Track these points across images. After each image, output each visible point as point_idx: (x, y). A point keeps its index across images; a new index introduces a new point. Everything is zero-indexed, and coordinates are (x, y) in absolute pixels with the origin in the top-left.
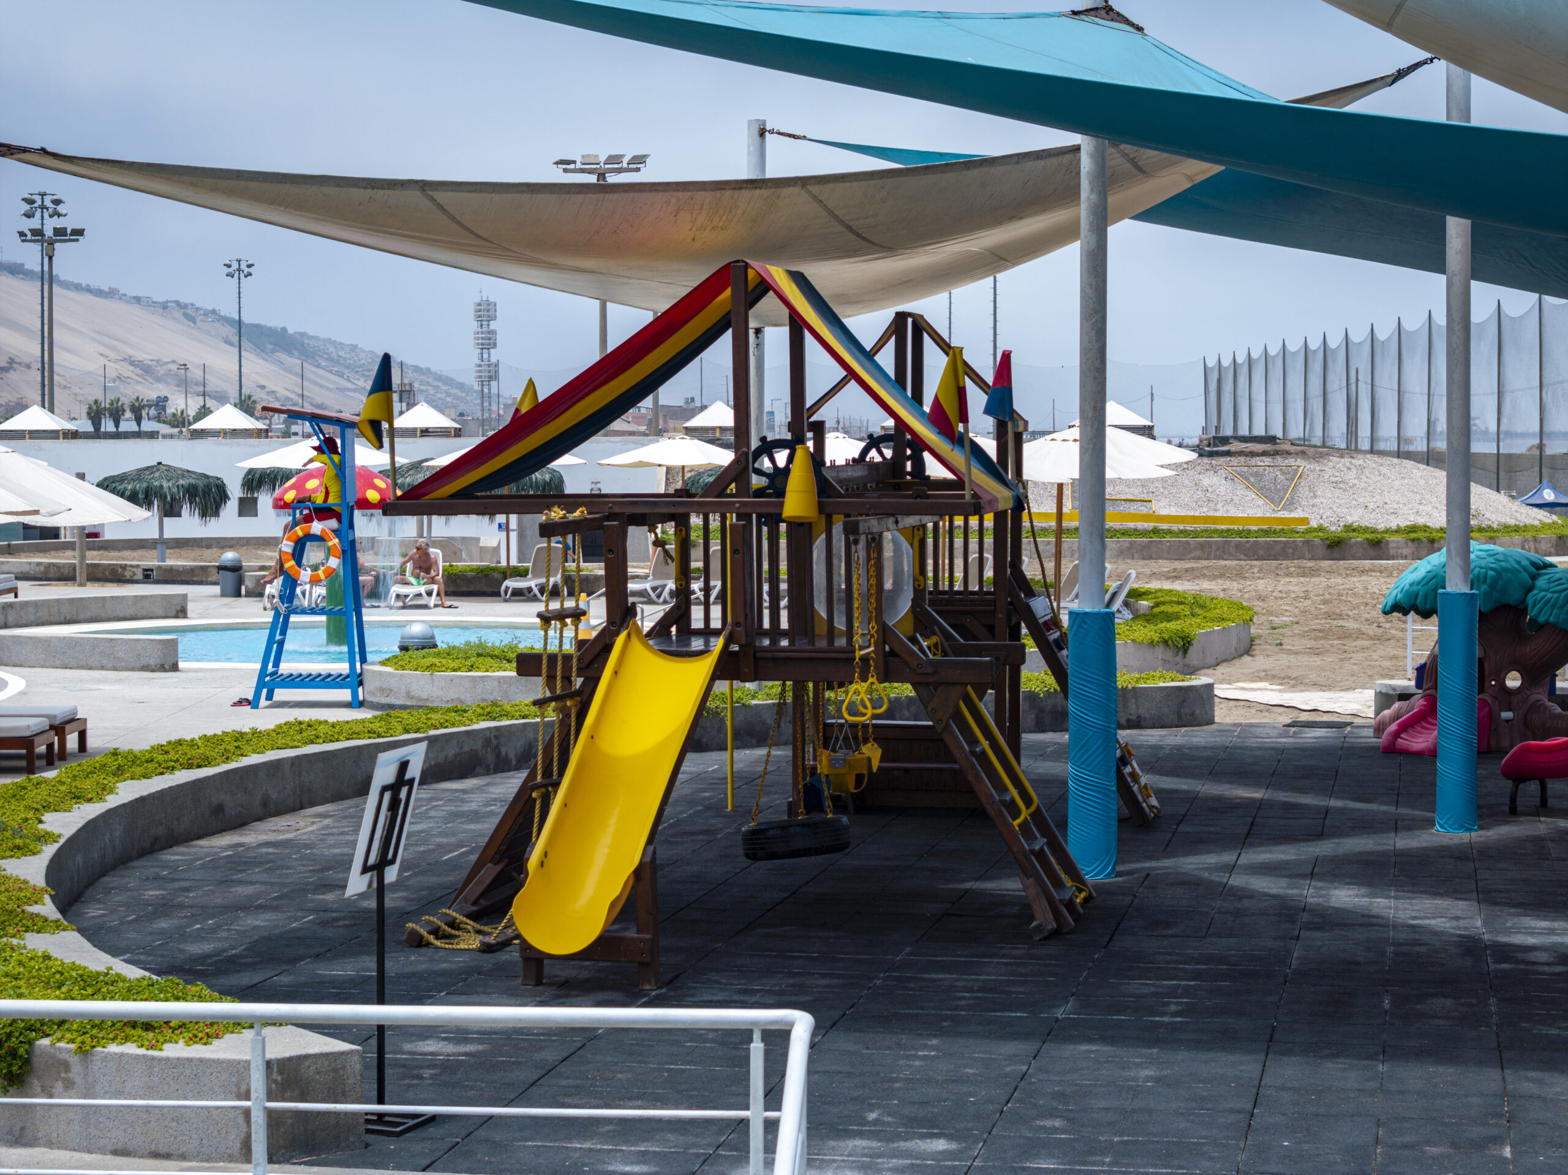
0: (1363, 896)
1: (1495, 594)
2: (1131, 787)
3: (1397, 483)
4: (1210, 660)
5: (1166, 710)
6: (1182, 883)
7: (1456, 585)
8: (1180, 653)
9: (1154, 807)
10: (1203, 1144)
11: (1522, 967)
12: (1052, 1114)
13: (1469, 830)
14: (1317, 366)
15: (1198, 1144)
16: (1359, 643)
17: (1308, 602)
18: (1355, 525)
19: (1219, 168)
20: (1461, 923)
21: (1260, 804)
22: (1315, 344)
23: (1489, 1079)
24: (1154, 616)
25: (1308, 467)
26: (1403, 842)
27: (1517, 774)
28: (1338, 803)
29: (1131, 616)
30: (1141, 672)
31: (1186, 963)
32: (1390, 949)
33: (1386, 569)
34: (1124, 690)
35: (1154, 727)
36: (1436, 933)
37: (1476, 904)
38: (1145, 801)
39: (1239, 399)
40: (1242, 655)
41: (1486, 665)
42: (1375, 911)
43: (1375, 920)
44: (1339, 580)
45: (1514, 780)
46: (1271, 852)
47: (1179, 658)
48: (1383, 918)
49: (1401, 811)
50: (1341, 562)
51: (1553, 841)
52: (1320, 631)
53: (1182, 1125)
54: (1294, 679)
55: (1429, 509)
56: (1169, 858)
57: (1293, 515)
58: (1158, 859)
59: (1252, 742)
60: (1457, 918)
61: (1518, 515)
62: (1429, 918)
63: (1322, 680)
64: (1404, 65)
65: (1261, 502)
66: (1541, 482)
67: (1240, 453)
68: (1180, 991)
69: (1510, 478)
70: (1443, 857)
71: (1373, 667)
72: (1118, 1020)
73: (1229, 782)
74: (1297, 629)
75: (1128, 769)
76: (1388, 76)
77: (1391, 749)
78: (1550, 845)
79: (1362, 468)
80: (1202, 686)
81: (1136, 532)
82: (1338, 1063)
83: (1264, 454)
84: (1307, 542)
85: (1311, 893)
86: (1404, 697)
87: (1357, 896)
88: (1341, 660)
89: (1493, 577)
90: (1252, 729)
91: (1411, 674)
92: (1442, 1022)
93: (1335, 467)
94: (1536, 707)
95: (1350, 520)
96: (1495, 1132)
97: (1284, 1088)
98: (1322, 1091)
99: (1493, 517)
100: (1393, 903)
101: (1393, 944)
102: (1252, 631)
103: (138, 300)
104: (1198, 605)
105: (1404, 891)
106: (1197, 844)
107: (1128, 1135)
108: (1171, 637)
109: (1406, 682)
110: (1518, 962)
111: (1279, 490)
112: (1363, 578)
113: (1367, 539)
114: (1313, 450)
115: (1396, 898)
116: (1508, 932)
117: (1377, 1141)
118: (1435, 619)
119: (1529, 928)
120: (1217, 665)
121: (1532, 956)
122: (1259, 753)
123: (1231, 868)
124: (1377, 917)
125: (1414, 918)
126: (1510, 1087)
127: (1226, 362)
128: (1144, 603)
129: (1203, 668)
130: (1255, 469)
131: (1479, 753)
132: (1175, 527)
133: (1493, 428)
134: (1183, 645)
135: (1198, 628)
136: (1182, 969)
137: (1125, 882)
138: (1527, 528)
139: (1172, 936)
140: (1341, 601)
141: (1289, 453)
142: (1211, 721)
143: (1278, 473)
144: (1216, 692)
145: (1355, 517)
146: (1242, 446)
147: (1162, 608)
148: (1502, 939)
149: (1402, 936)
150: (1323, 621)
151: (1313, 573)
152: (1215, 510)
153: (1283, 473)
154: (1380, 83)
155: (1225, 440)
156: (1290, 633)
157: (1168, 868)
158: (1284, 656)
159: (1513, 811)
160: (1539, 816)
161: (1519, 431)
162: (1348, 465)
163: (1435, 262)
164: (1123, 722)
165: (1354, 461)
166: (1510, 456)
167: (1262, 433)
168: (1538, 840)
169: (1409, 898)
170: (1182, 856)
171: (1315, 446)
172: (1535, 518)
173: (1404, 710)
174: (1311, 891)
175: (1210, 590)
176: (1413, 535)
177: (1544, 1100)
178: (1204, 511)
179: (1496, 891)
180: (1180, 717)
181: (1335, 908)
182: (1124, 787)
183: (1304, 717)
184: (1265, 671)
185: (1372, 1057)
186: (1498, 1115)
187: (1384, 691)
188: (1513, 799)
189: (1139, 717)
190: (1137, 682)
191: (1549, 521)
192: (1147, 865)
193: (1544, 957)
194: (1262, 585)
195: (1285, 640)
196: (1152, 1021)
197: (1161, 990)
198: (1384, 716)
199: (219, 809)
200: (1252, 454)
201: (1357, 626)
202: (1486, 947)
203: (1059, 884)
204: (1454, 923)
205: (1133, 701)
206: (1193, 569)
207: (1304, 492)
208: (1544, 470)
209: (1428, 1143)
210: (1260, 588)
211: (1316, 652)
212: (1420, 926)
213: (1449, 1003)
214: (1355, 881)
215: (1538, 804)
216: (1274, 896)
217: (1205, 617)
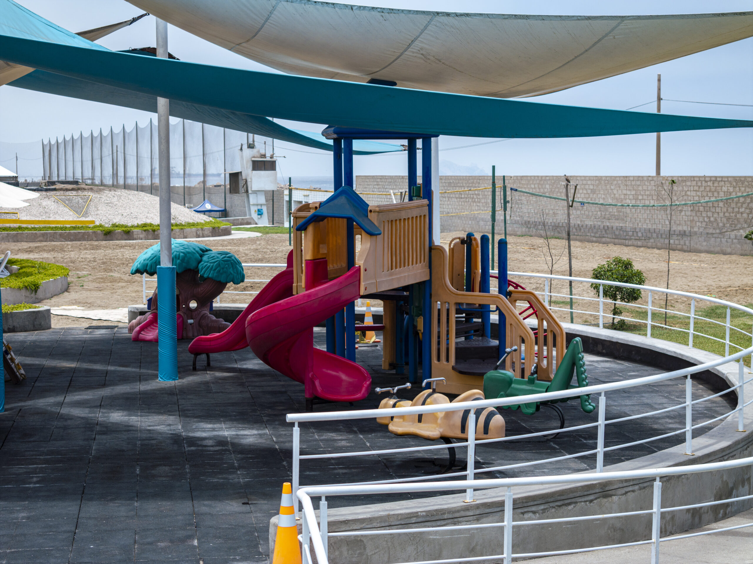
0: (125, 416)
1: (184, 264)
2: (11, 365)
3: (137, 203)
4: (49, 295)
5: (27, 323)
6: (38, 413)
7: (165, 263)
8: (34, 292)
9: (22, 374)
10: (52, 550)
11: (200, 448)
13: (174, 379)
14: (97, 144)
15: (49, 550)
16: (120, 284)
17: (96, 263)
18: (117, 224)
20: (172, 427)
21: (74, 370)
22: (96, 134)
23: (186, 506)
24: (20, 274)
25: (94, 196)
26: (144, 387)
27: (196, 351)
28: (111, 368)
29: (9, 274)
30: (14, 304)
31: (40, 456)
32: (139, 443)
33: (132, 245)
34: (6, 314)
35: (21, 331)
36: (160, 433)
37: (178, 417)
38: (18, 372)
39: (60, 160)
40: (64, 292)
41: (180, 298)
42: (131, 423)
43: (131, 428)
44: (110, 251)
45: (194, 355)
46: (80, 395)
47: (33, 295)
48: (135, 427)
49: (143, 371)
50: (111, 242)
51: (213, 383)
52: (102, 278)
53: (41, 541)
54: (90, 303)
55: (152, 215)
56: (31, 400)
57: (87, 219)
58: (25, 401)
59: (70, 338)
60: (170, 425)
61: (194, 218)
62: (156, 426)
63: (103, 304)
64: (136, 16)
65: (71, 213)
66: (204, 200)
67: (61, 189)
68: (38, 470)
69: (190, 198)
70: (162, 394)
71: (127, 296)
72: (8, 487)
73: (59, 359)
74: (91, 278)
75: (9, 356)
76: (128, 21)
77: (137, 339)
78: (212, 385)
79: (120, 196)
80: (45, 310)
81: (10, 229)
82: (115, 503)
83: (73, 189)
84: (94, 232)
85: (100, 416)
86: (142, 313)
87: (122, 416)
88: (112, 293)
89: (182, 256)
90: (70, 331)
91: (145, 301)
92: (164, 479)
93: (107, 195)
94: (204, 317)
95: (115, 221)
96: (189, 533)
97: (90, 518)
98: (109, 518)
99: (183, 219)
100: (139, 418)
101: (140, 440)
102: (69, 279)
104: (42, 268)
105: (145, 412)
106: (45, 392)
107: (14, 548)
108: (28, 285)
109: (143, 306)
110: (199, 446)
111: (80, 207)
112: (122, 250)
113: (123, 230)
114: (96, 187)
115: (141, 416)
116: (194, 431)
117: (135, 542)
118: (155, 276)
119: (203, 428)
120: (52, 297)
121: (205, 443)
122: (73, 343)
123: (61, 404)
124: (131, 426)
125: (150, 426)
126: (196, 510)
127: (53, 142)
128: (15, 267)
129: (45, 299)
130: (68, 197)
131: (178, 339)
132: (30, 226)
133: (182, 172)
134: (35, 288)
135: (42, 280)
136: (39, 459)
137: (9, 414)
138: (198, 224)
139: (34, 441)
140: (111, 262)
141: (84, 189)
142: (50, 328)
143: (80, 199)
144: (52, 312)
145: (117, 220)
146: (62, 186)
147: (24, 270)
148: (191, 434)
149: (144, 436)
150: (103, 273)
151: (97, 248)
152: (49, 217)
153: (82, 199)
154: (125, 24)
155: (53, 183)
156: (87, 280)
157: (30, 405)
158: (84, 292)
159: (195, 369)
160: (206, 371)
161: (194, 173)
162: (113, 194)
164: (6, 329)
165: (116, 193)
166: (190, 188)
167: (71, 180)
168: (206, 383)
169: (147, 416)
170: (37, 399)
171: (97, 186)
172: (202, 219)
173: (142, 320)
174: (100, 414)
175: (48, 258)
176: (145, 228)
177: (212, 515)
178: (44, 218)
179: (188, 410)
180: (34, 326)
181: (112, 423)
182: (7, 365)
183: (95, 324)
184: (75, 300)
185: (131, 499)
186: (191, 524)
187: (132, 310)
188: (194, 364)
189: (14, 327)
190: (12, 310)
191: (208, 220)
192: (20, 404)
193: (210, 443)
194: (73, 255)
195: (85, 284)
196: (24, 487)
197: (28, 470)
198: (133, 323)
200: (67, 190)
201: (119, 275)
202: (184, 439)
204: (168, 428)
205: (11, 319)
206: (39, 247)
207: (92, 209)
208: (206, 194)
209: (159, 541)
210: (72, 256)
211: (100, 290)
212: (153, 430)
213: (167, 468)
214: (121, 408)
215: (206, 365)
216: (82, 418)
217: (45, 274)
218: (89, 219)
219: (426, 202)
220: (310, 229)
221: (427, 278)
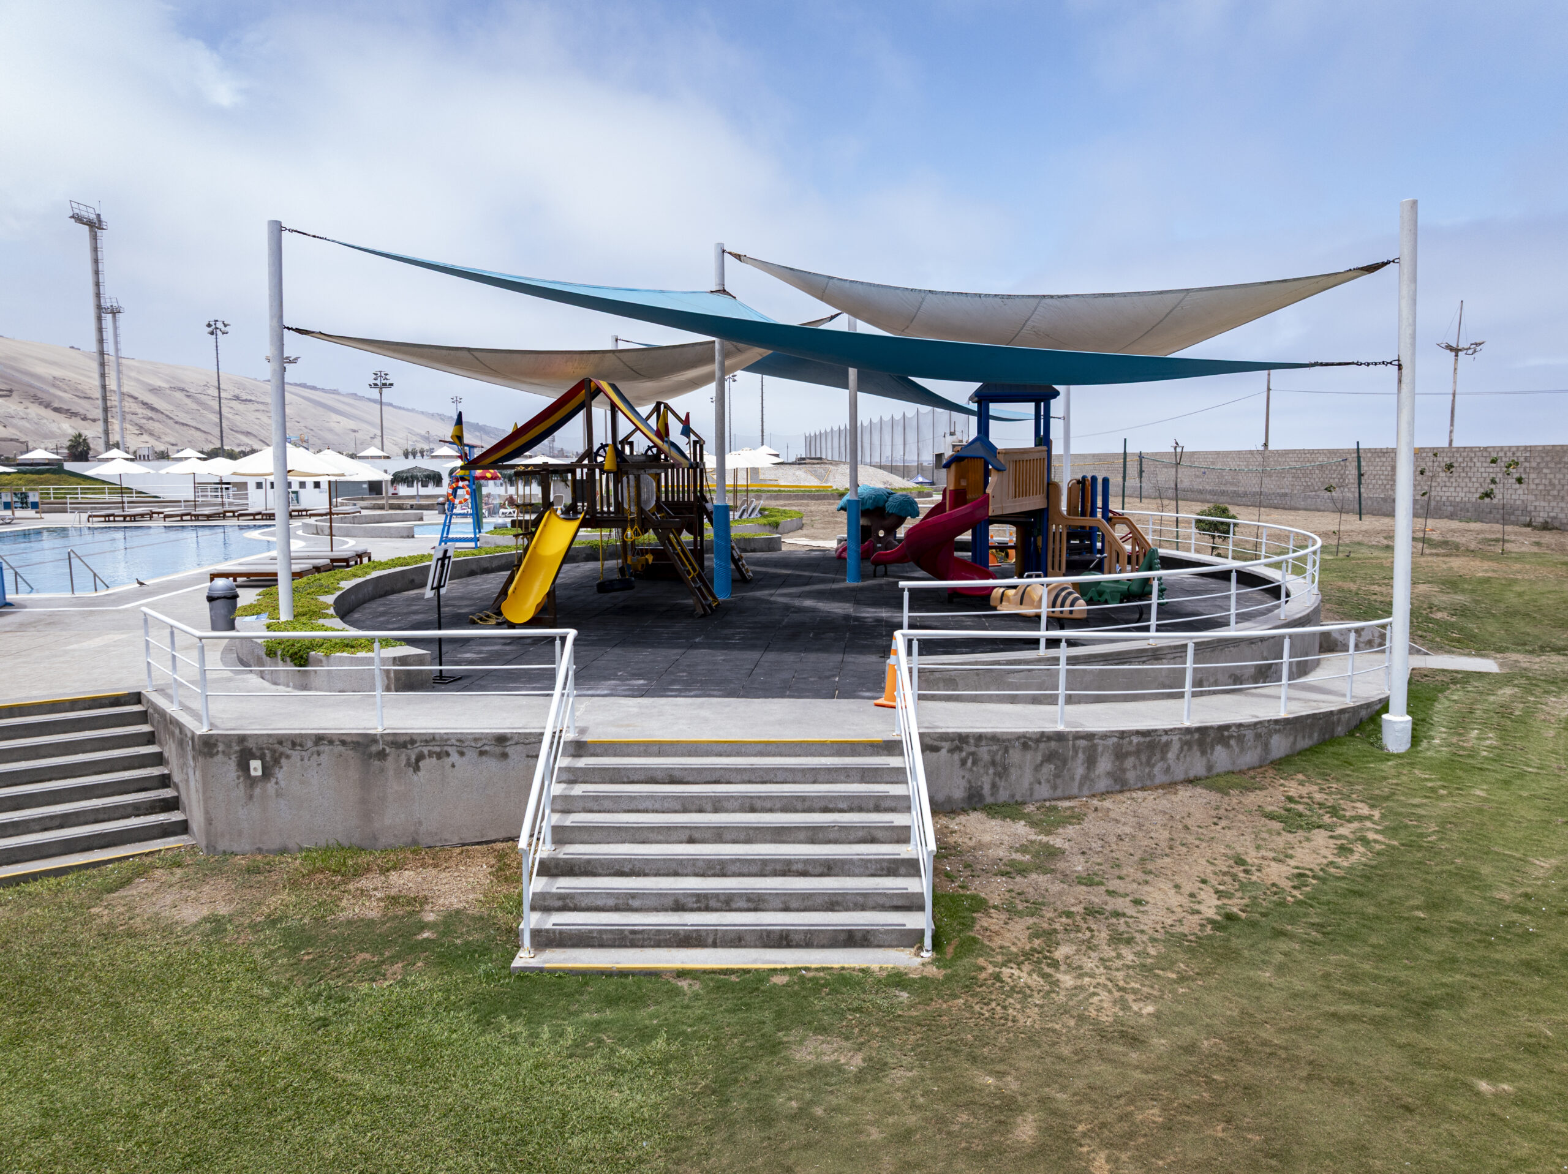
0: (815, 603)
1: (875, 503)
2: (741, 570)
3: (864, 474)
4: (785, 530)
5: (765, 546)
6: (754, 600)
7: (853, 496)
8: (775, 528)
9: (750, 577)
12: (683, 671)
13: (857, 582)
19: (770, 352)
20: (846, 610)
21: (789, 575)
23: (838, 657)
24: (769, 516)
25: (834, 469)
26: (833, 586)
27: (876, 563)
28: (815, 574)
29: (760, 517)
30: (760, 534)
31: (746, 624)
32: (818, 619)
35: (755, 551)
36: (836, 614)
37: (853, 604)
38: (747, 575)
39: (817, 447)
40: (798, 529)
41: (872, 528)
42: (817, 607)
43: (816, 610)
45: (875, 565)
46: (788, 590)
47: (773, 529)
48: (819, 609)
49: (834, 577)
51: (886, 585)
54: (814, 537)
56: (752, 592)
57: (827, 485)
58: (747, 592)
59: (792, 556)
61: (906, 484)
62: (835, 609)
63: (822, 537)
64: (834, 314)
65: (816, 480)
66: (918, 475)
67: (811, 464)
68: (741, 633)
69: (908, 474)
70: (846, 590)
71: (836, 531)
73: (780, 569)
74: (821, 521)
75: (741, 563)
76: (829, 318)
77: (839, 557)
80: (779, 538)
81: (773, 491)
82: (787, 654)
83: (817, 463)
84: (832, 494)
85: (797, 602)
86: (844, 540)
87: (813, 603)
88: (829, 530)
89: (874, 497)
90: (793, 552)
91: (846, 533)
92: (828, 640)
93: (842, 468)
94: (889, 542)
96: (834, 673)
97: (767, 662)
98: (780, 662)
100: (824, 605)
101: (820, 617)
102: (804, 521)
103: (422, 413)
104: (787, 513)
105: (829, 601)
106: (762, 588)
108: (772, 523)
111: (822, 476)
114: (834, 462)
115: (826, 603)
116: (860, 613)
117: (793, 677)
120: (787, 532)
122: (793, 559)
123: (772, 595)
125: (830, 609)
126: (844, 660)
128: (765, 512)
129: (781, 532)
130: (815, 469)
132: (786, 489)
133: (902, 454)
134: (776, 526)
135: (782, 520)
136: (745, 626)
137: (733, 600)
139: (745, 616)
141: (826, 463)
142: (779, 550)
143: (822, 470)
144: (784, 540)
146: (812, 461)
147: (773, 515)
148: (858, 615)
151: (832, 504)
152: (800, 483)
153: (824, 471)
154: (828, 320)
155: (806, 459)
156: (815, 523)
157: (751, 595)
158: (813, 529)
159: (874, 576)
160: (883, 577)
161: (911, 456)
163: (845, 386)
166: (908, 466)
167: (820, 456)
168: (881, 585)
169: (830, 603)
170: (756, 591)
171: (836, 461)
172: (912, 486)
173: (844, 544)
175: (793, 509)
178: (796, 483)
179: (860, 600)
180: (768, 548)
181: (804, 607)
182: (738, 569)
183: (813, 549)
184: (805, 534)
185: (800, 651)
186: (837, 668)
187: (838, 539)
188: (875, 571)
189: (755, 548)
190: (754, 537)
191: (916, 487)
192: (742, 594)
193: (870, 620)
197: (735, 632)
198: (837, 547)
199: (413, 581)
200: (814, 464)
202: (852, 617)
203: (705, 599)
204: (843, 610)
205: (753, 542)
206: (791, 503)
207: (831, 477)
208: (919, 470)
211: (824, 528)
212: (832, 612)
213: (832, 635)
214: (814, 598)
215: (883, 573)
216: (784, 603)
217: (788, 517)
218: (829, 484)
219: (1045, 448)
220: (953, 467)
221: (1045, 506)
